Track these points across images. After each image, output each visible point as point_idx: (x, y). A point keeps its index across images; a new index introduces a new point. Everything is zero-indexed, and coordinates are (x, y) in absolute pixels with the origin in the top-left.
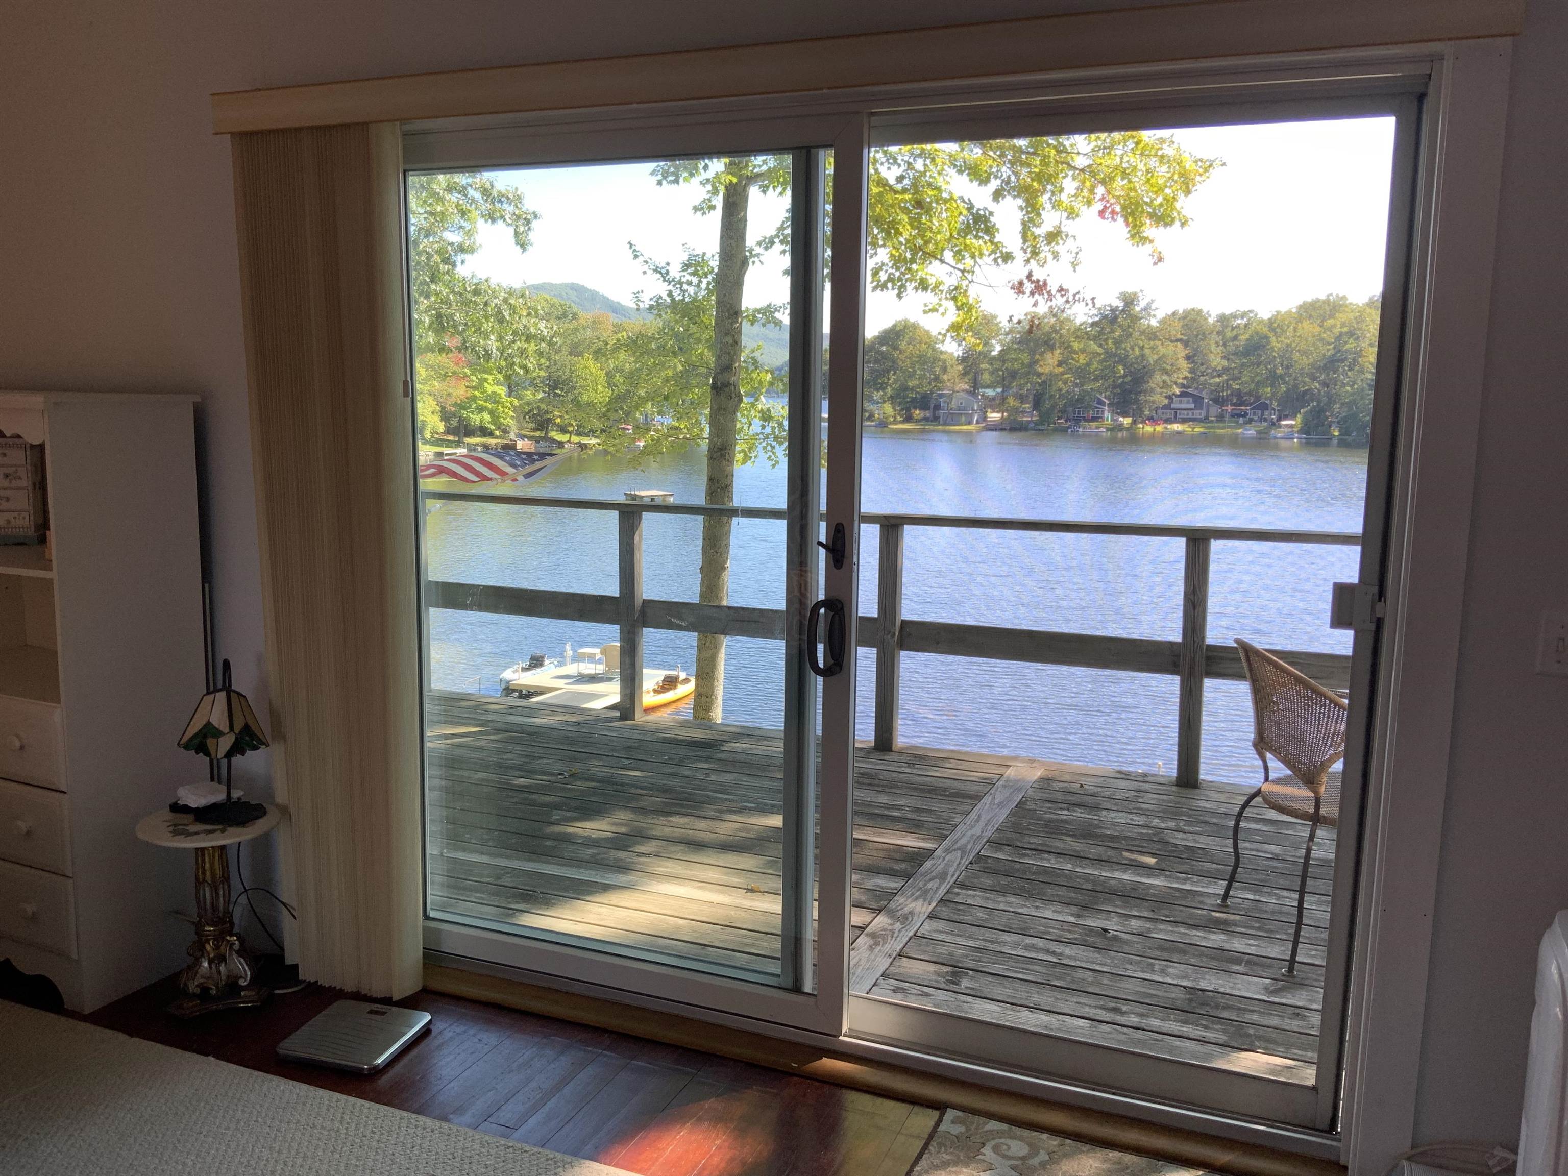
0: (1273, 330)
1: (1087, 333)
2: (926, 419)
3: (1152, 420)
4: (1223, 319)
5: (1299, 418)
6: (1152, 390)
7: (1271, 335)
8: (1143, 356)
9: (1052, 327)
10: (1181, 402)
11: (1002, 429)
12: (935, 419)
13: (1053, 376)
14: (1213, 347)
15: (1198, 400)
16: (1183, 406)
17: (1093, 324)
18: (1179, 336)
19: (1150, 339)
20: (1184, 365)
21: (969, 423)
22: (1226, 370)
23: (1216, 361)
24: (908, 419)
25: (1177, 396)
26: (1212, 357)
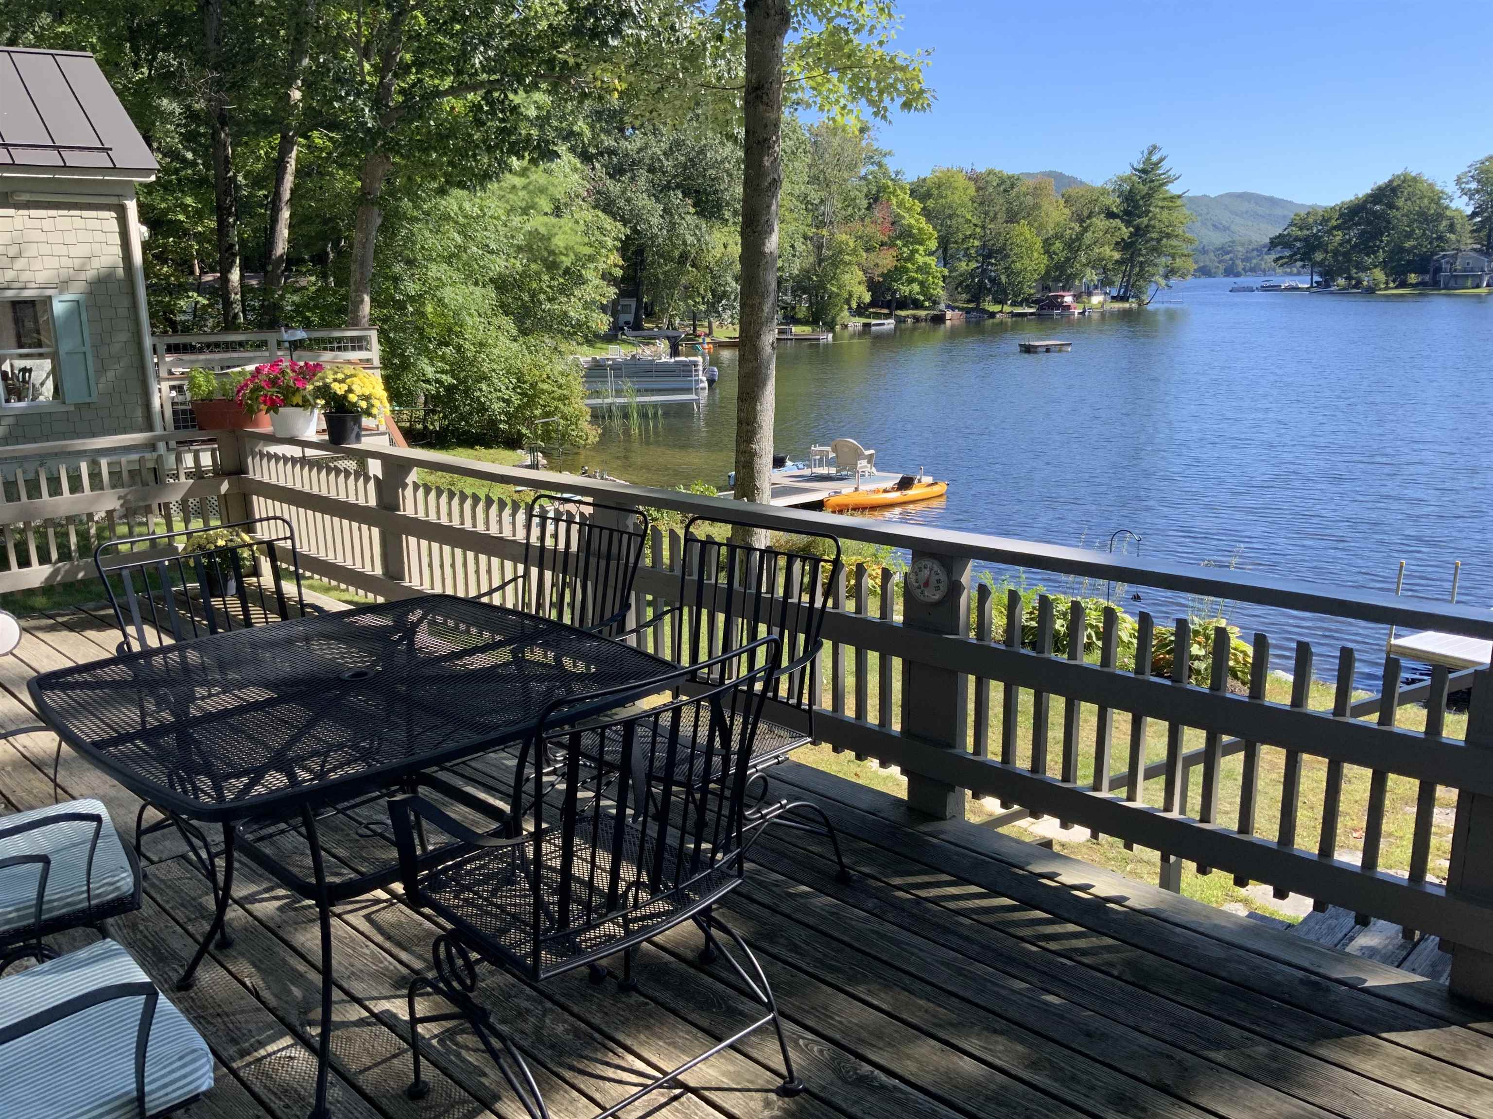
2: (1423, 283)
12: (1435, 284)
21: (1477, 286)
24: (1403, 284)
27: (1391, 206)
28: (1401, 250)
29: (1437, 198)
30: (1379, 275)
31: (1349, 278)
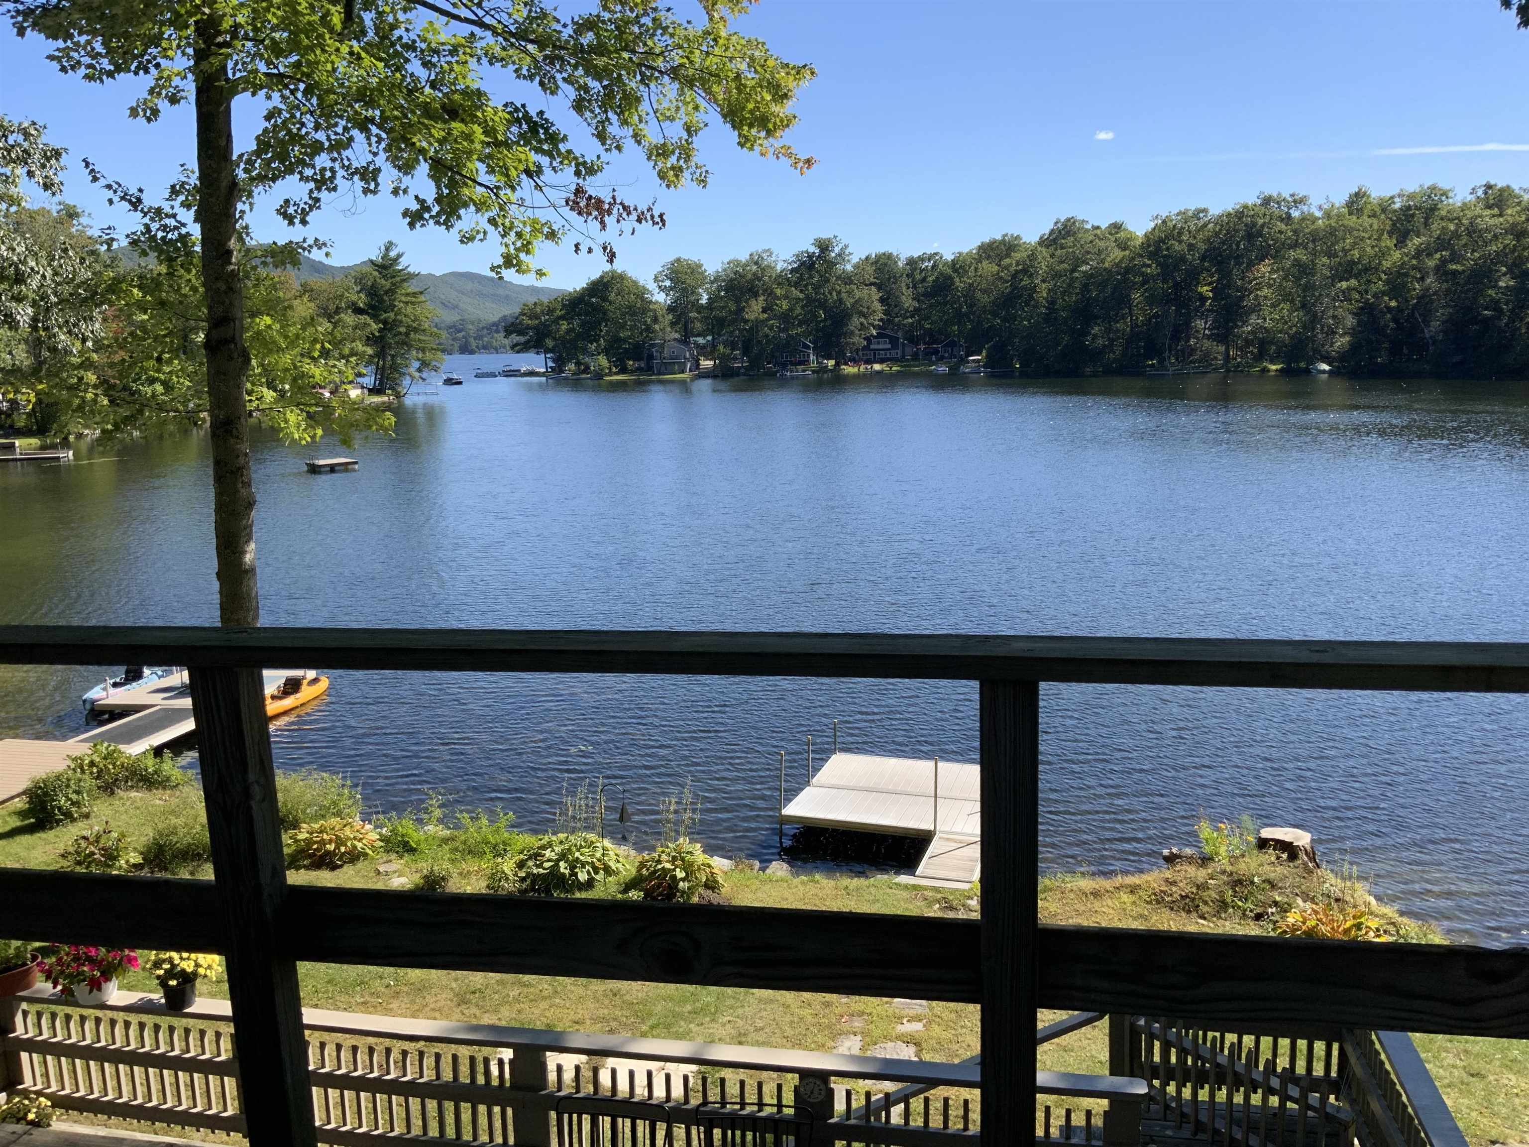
0: (955, 271)
1: (788, 279)
2: (640, 370)
3: (855, 361)
4: (911, 262)
5: (984, 353)
6: (852, 333)
7: (955, 275)
8: (840, 300)
9: (754, 274)
10: (878, 343)
11: (715, 377)
12: (649, 369)
13: (758, 323)
14: (904, 288)
15: (894, 341)
16: (881, 347)
17: (793, 271)
18: (872, 280)
19: (846, 284)
20: (877, 306)
21: (683, 372)
22: (917, 310)
23: (908, 301)
24: (623, 370)
25: (875, 337)
26: (904, 298)
27: (605, 299)
28: (617, 340)
29: (640, 293)
30: (603, 361)
31: (578, 363)
